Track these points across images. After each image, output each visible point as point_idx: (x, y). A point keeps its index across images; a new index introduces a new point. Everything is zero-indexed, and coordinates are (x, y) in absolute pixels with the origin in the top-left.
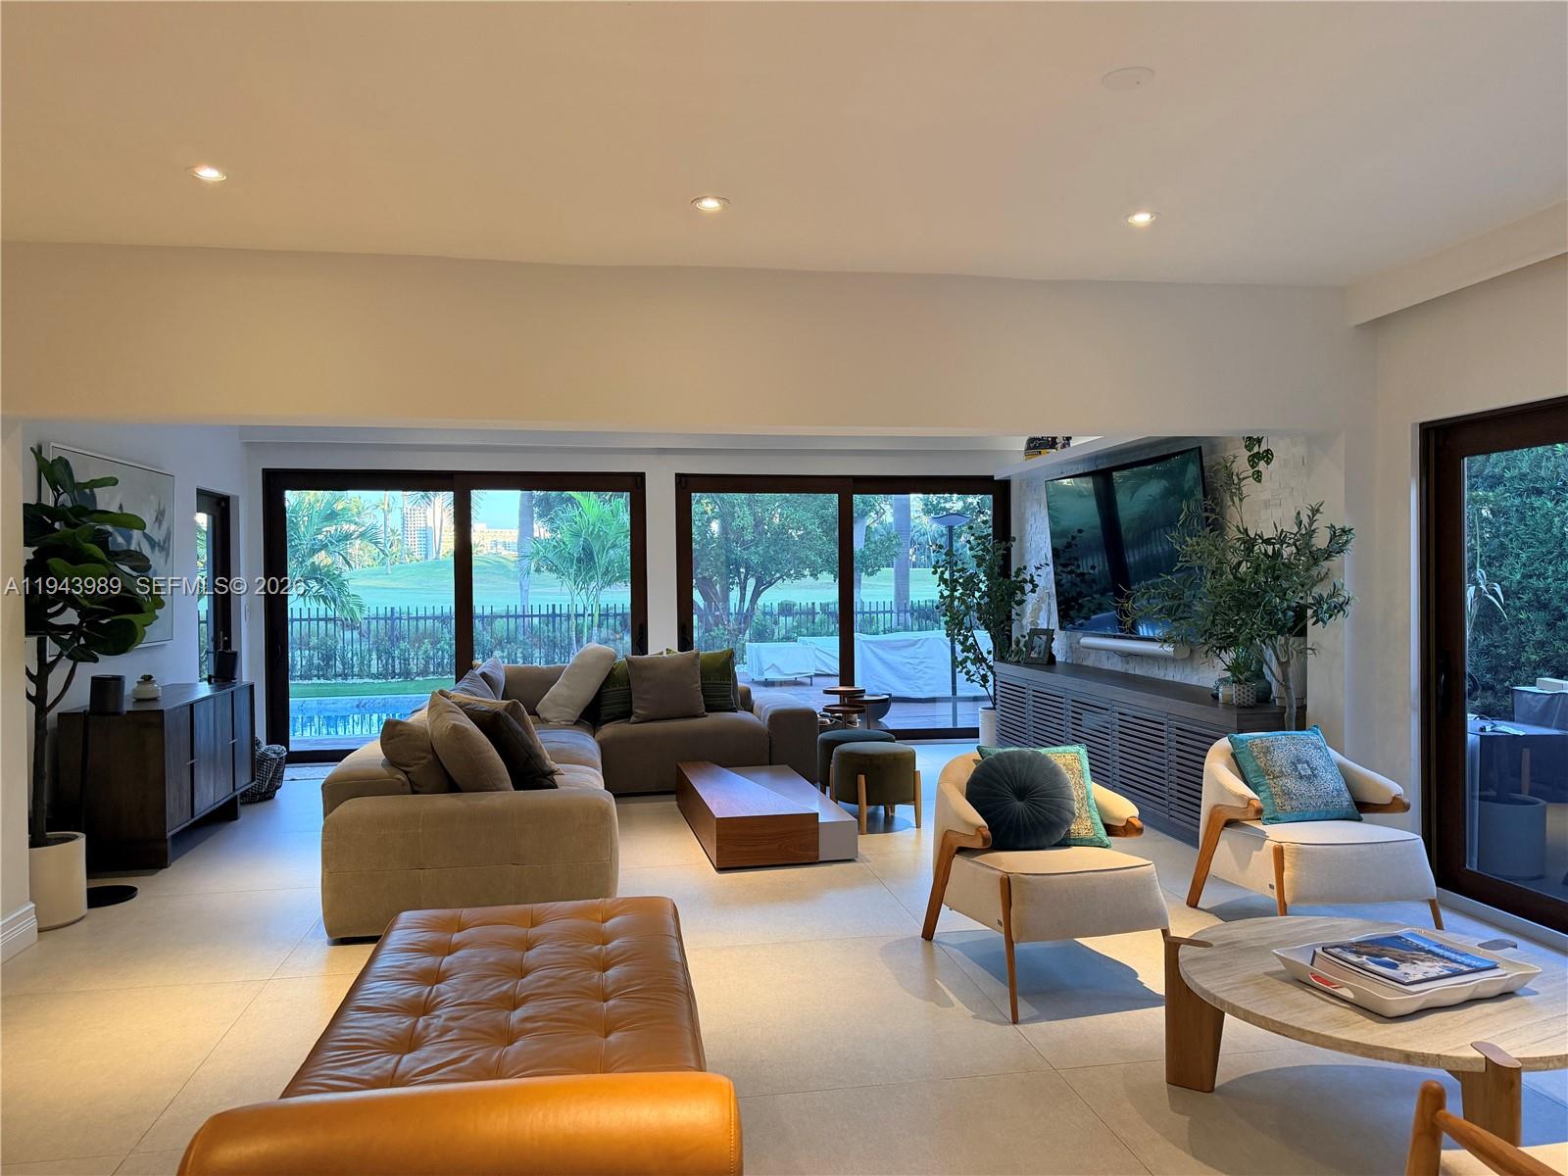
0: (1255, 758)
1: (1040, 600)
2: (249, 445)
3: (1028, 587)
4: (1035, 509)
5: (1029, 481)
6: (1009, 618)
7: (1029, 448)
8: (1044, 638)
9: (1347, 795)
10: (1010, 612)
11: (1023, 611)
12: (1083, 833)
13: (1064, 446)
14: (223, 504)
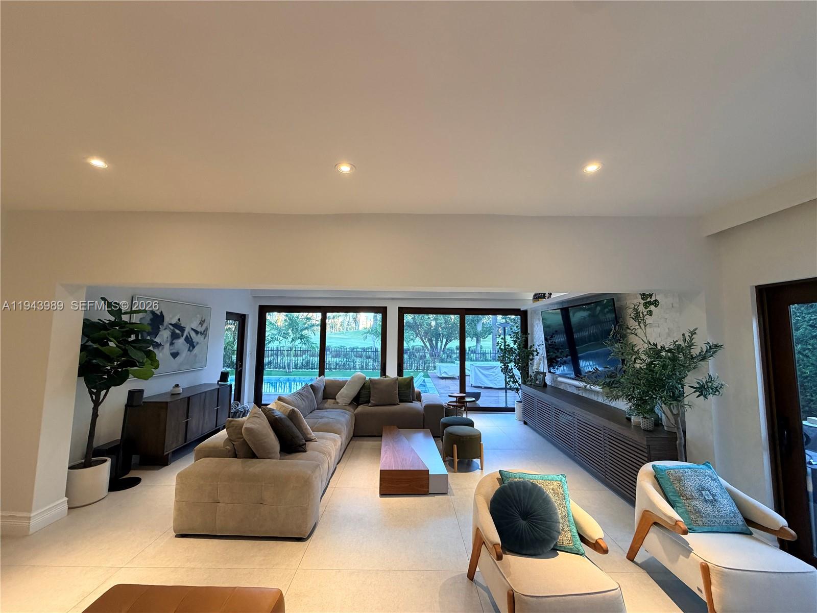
0: (672, 483)
1: (540, 360)
2: (255, 297)
3: (535, 353)
4: (537, 322)
5: (535, 311)
6: (527, 365)
7: (534, 298)
8: (542, 375)
9: (740, 516)
10: (528, 363)
11: (533, 362)
12: (566, 542)
13: (548, 298)
14: (243, 317)
